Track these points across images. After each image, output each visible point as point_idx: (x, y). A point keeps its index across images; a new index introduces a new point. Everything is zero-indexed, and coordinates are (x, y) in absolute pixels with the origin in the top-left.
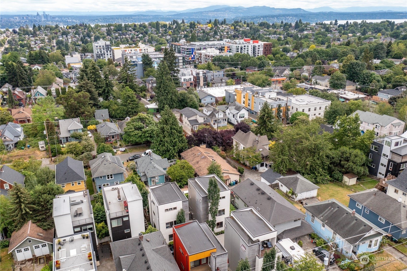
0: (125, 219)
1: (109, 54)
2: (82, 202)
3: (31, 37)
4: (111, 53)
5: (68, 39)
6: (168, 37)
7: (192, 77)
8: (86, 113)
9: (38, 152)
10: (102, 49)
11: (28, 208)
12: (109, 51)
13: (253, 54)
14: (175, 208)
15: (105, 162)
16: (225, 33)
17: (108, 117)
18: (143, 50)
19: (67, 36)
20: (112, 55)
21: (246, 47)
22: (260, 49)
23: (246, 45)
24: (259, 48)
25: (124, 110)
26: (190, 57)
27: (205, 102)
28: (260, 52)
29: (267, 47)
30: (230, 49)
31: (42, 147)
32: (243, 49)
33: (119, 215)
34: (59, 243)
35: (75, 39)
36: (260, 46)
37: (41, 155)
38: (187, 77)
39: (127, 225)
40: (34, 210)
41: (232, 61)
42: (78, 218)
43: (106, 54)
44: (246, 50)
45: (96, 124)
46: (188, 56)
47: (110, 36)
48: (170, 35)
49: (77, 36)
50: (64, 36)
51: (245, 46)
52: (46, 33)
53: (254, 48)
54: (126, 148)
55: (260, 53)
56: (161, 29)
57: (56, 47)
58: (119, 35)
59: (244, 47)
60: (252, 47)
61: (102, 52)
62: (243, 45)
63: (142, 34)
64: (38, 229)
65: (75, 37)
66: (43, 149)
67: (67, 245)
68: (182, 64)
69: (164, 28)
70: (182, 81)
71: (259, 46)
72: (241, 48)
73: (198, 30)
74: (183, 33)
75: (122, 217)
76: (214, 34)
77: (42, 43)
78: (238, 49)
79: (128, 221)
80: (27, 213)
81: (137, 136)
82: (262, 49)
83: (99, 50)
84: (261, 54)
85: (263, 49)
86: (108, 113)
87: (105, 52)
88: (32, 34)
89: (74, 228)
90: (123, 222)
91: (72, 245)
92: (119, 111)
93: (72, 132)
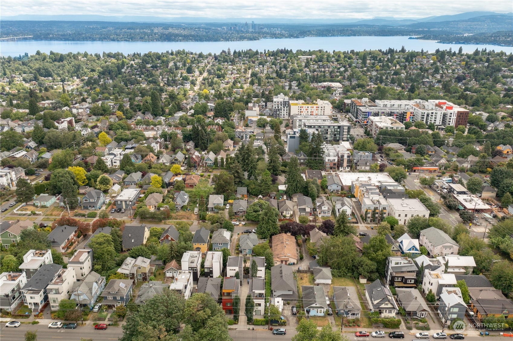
0: (211, 269)
1: (285, 110)
2: (196, 257)
3: (230, 65)
4: (288, 109)
5: (263, 70)
6: (374, 73)
7: (336, 158)
8: (229, 190)
9: (193, 215)
10: (280, 105)
11: (175, 254)
12: (286, 107)
13: (442, 122)
14: (235, 270)
15: (220, 235)
16: (450, 71)
17: (246, 193)
18: (320, 107)
19: (263, 66)
20: (288, 111)
21: (434, 114)
22: (452, 118)
23: (434, 111)
24: (451, 116)
25: (258, 190)
26: (366, 121)
27: (331, 188)
28: (451, 120)
29: (461, 116)
30: (414, 115)
31: (196, 212)
32: (430, 115)
33: (209, 267)
34: (180, 272)
35: (271, 70)
36: (453, 114)
37: (194, 218)
38: (332, 158)
39: (211, 272)
40: (177, 255)
41: (401, 136)
42: (192, 264)
43: (282, 110)
44: (434, 117)
45: (235, 200)
46: (363, 119)
47: (308, 68)
48: (377, 71)
49: (274, 66)
50: (260, 66)
51: (432, 113)
52: (244, 61)
53: (445, 115)
54: (246, 222)
55: (451, 122)
56: (368, 61)
57: (250, 80)
58: (318, 68)
59: (430, 114)
60: (442, 115)
61: (279, 108)
62: (430, 112)
63: (344, 67)
64: (177, 264)
65: (271, 68)
66: (196, 214)
67: (182, 274)
68: (346, 133)
69: (373, 60)
70: (327, 161)
71: (451, 114)
72: (428, 115)
73: (415, 64)
74: (394, 68)
75: (210, 268)
76: (434, 71)
77: (238, 74)
78: (424, 116)
79: (212, 271)
80: (174, 256)
81: (253, 216)
82: (454, 117)
83: (277, 105)
84: (453, 124)
85: (456, 117)
86: (246, 190)
87: (283, 108)
88: (231, 62)
89: (189, 268)
90: (210, 270)
91: (184, 274)
92: (254, 190)
93: (215, 205)
